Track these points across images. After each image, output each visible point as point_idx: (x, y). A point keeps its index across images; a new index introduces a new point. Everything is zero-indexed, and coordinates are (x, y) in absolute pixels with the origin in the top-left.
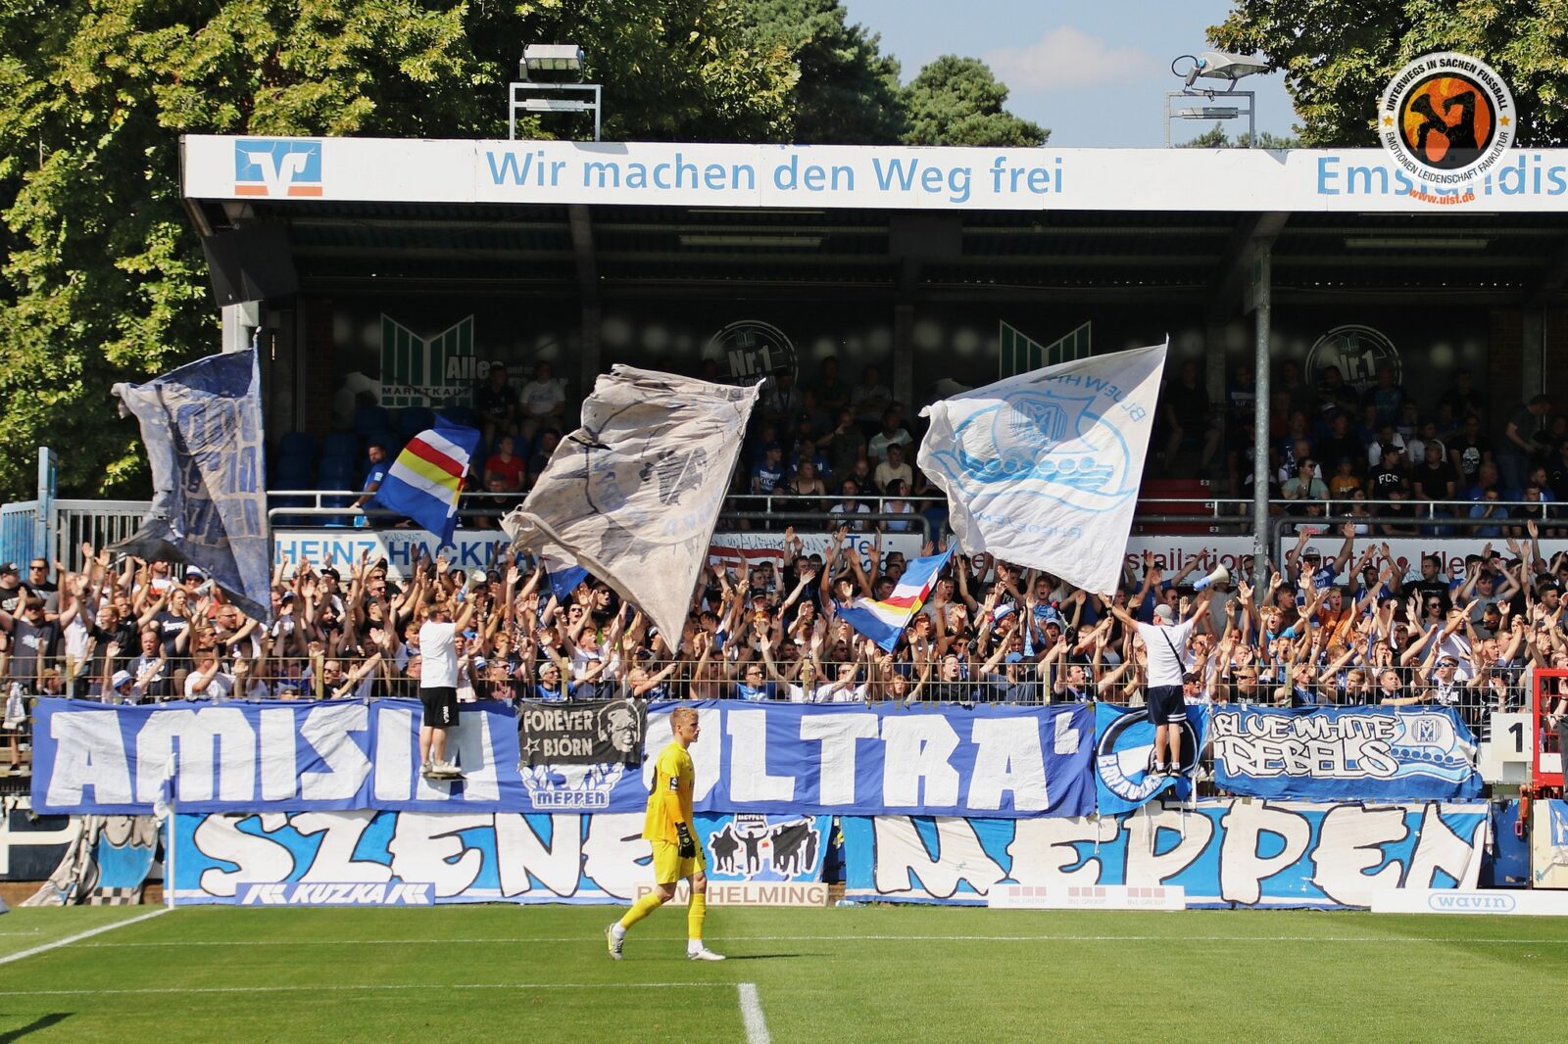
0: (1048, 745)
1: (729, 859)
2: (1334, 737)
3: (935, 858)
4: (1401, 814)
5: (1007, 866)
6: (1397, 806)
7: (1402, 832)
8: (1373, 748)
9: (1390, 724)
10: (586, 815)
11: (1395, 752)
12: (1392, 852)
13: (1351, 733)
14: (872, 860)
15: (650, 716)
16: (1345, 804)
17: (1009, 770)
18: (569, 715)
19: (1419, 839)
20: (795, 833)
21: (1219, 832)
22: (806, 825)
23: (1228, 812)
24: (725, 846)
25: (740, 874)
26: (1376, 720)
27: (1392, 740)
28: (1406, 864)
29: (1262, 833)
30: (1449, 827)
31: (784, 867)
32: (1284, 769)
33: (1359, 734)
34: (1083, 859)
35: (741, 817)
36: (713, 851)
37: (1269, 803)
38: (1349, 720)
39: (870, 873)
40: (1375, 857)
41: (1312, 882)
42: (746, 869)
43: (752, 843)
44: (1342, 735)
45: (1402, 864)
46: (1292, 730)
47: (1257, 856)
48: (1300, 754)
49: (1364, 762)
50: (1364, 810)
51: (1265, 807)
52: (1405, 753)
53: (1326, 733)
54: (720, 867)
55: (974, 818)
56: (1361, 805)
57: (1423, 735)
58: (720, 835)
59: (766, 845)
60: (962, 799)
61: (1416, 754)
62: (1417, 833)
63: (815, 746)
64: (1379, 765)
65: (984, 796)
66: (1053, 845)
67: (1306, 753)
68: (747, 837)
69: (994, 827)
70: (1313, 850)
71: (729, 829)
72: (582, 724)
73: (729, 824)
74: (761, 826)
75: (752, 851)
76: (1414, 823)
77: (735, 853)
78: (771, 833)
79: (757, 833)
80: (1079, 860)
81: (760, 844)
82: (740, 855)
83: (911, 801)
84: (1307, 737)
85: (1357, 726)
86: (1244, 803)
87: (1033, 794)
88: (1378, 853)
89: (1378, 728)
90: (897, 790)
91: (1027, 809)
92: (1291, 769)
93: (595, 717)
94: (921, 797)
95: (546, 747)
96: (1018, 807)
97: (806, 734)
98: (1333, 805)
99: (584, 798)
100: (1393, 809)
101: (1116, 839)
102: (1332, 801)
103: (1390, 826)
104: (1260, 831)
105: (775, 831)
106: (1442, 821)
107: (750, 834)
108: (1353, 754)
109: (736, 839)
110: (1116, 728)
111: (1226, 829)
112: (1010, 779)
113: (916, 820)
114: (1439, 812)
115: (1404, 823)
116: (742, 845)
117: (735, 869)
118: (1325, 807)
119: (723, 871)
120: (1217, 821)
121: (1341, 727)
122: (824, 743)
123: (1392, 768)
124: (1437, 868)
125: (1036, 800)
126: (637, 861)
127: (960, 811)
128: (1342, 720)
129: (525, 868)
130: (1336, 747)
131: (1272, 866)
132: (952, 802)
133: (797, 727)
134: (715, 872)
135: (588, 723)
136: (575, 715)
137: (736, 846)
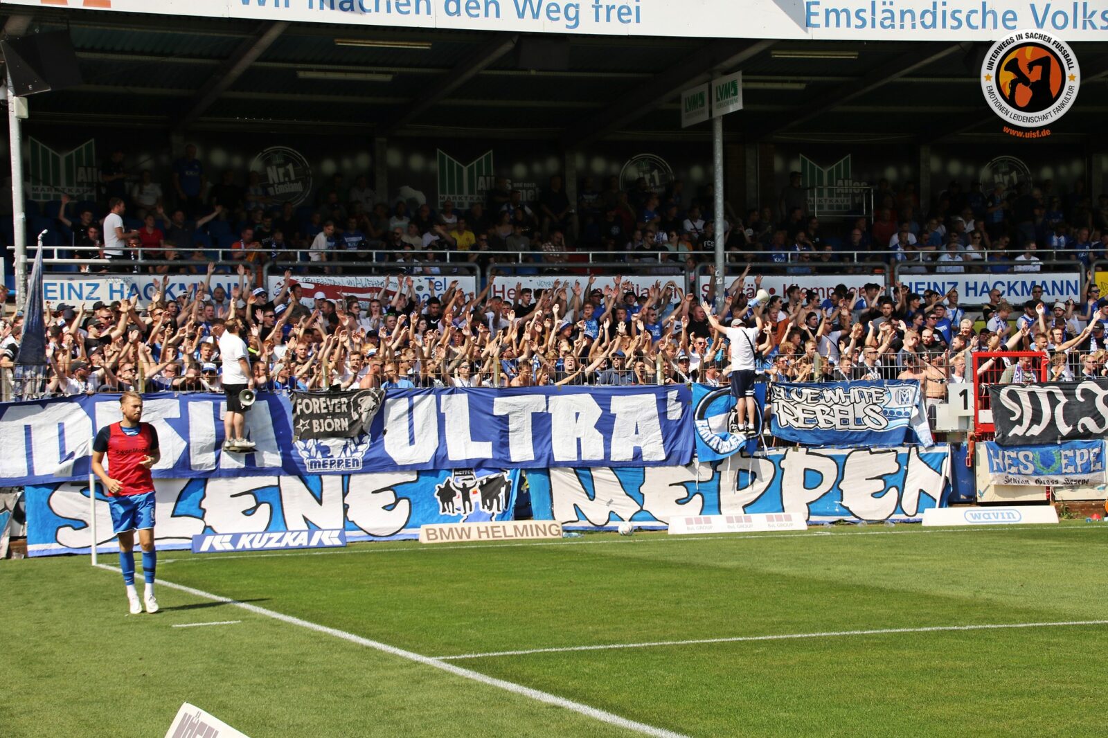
0: (663, 415)
1: (450, 503)
2: (848, 403)
3: (592, 497)
4: (894, 455)
5: (640, 502)
6: (891, 449)
7: (895, 468)
8: (871, 410)
9: (881, 393)
10: (346, 476)
11: (885, 412)
12: (891, 481)
13: (858, 400)
14: (549, 500)
15: (389, 400)
16: (859, 449)
17: (637, 432)
18: (331, 401)
19: (907, 471)
20: (496, 483)
21: (779, 472)
22: (503, 477)
23: (784, 457)
24: (447, 495)
25: (459, 514)
26: (872, 391)
27: (884, 404)
28: (900, 488)
29: (808, 472)
30: (925, 463)
31: (490, 508)
32: (817, 425)
33: (863, 399)
34: (691, 494)
36: (438, 498)
37: (810, 450)
38: (856, 390)
39: (549, 510)
40: (879, 485)
41: (841, 504)
42: (463, 511)
43: (465, 491)
44: (852, 401)
45: (897, 489)
46: (822, 397)
47: (805, 488)
48: (828, 414)
49: (866, 420)
50: (871, 453)
51: (808, 453)
52: (892, 413)
53: (843, 400)
54: (444, 510)
55: (616, 467)
56: (869, 449)
57: (902, 400)
58: (443, 486)
59: (475, 492)
60: (607, 455)
61: (900, 413)
62: (905, 468)
63: (504, 420)
64: (875, 422)
65: (622, 451)
66: (671, 485)
67: (832, 413)
68: (462, 487)
69: (630, 473)
70: (840, 482)
71: (449, 482)
72: (340, 408)
73: (449, 478)
74: (471, 479)
75: (466, 498)
76: (902, 460)
77: (454, 499)
78: (479, 484)
79: (469, 484)
80: (688, 495)
81: (471, 491)
82: (458, 500)
83: (573, 457)
84: (832, 403)
85: (861, 395)
86: (794, 450)
87: (654, 449)
88: (881, 482)
89: (874, 396)
90: (563, 450)
91: (651, 460)
92: (822, 424)
93: (349, 403)
94: (579, 453)
95: (315, 426)
96: (645, 459)
97: (497, 411)
98: (850, 450)
99: (344, 463)
100: (889, 451)
101: (712, 479)
102: (851, 448)
103: (887, 464)
104: (806, 470)
105: (482, 482)
106: (921, 459)
107: (464, 485)
108: (860, 415)
109: (454, 488)
110: (706, 401)
111: (783, 469)
112: (638, 439)
113: (578, 471)
114: (918, 453)
115: (896, 461)
116: (459, 493)
117: (455, 510)
118: (846, 452)
119: (447, 513)
120: (777, 462)
121: (851, 395)
122: (511, 417)
123: (884, 423)
124: (921, 491)
125: (656, 453)
126: (384, 508)
127: (606, 462)
128: (852, 391)
129: (304, 517)
130: (850, 409)
131: (815, 494)
132: (600, 456)
133: (492, 405)
134: (441, 513)
135: (344, 408)
136: (335, 401)
137: (454, 494)
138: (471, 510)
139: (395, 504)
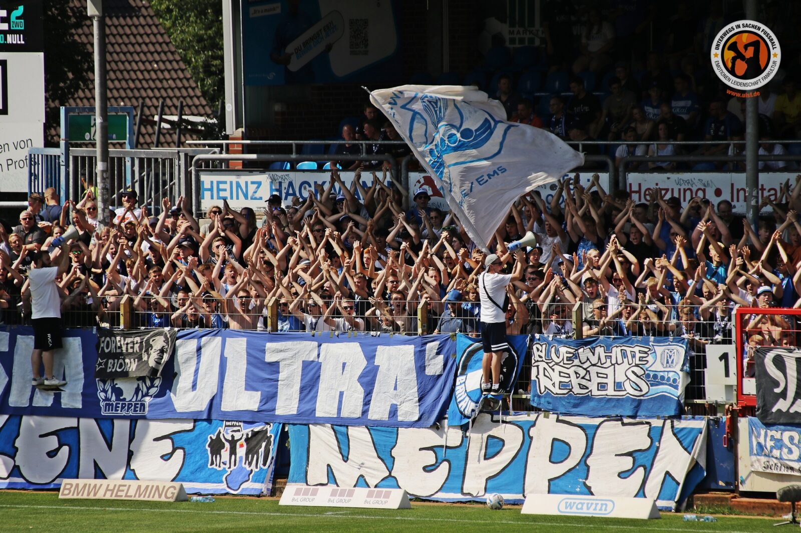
0: (421, 368)
1: (218, 456)
2: (608, 364)
3: (346, 459)
4: (647, 427)
5: (390, 466)
6: (645, 420)
7: (645, 443)
8: (633, 372)
9: (646, 353)
10: (134, 421)
11: (648, 376)
12: (640, 459)
13: (620, 361)
14: (305, 459)
15: (179, 341)
16: (610, 418)
17: (395, 388)
18: (125, 340)
19: (658, 448)
20: (260, 436)
21: (527, 440)
22: (266, 431)
23: (534, 424)
24: (216, 446)
25: (224, 468)
26: (637, 349)
27: (647, 366)
28: (648, 466)
29: (556, 442)
30: (678, 439)
31: (250, 464)
32: (571, 390)
33: (626, 360)
34: (439, 461)
35: (228, 423)
36: (209, 449)
37: (561, 418)
38: (620, 348)
39: (303, 470)
40: (628, 463)
41: (585, 483)
42: (228, 465)
43: (233, 443)
44: (614, 362)
45: (645, 469)
46: (576, 358)
47: (550, 461)
48: (583, 378)
49: (627, 385)
50: (623, 424)
51: (558, 421)
52: (655, 376)
53: (603, 360)
54: (212, 464)
55: (373, 427)
56: (621, 420)
57: (668, 362)
58: (214, 438)
59: (242, 446)
60: (365, 412)
61: (663, 378)
62: (657, 444)
63: (274, 367)
64: (635, 387)
65: (378, 411)
66: (421, 449)
67: (587, 377)
68: (230, 439)
69: (383, 434)
70: (588, 456)
71: (220, 432)
72: (132, 348)
73: (220, 428)
74: (239, 431)
75: (233, 451)
76: (655, 435)
77: (223, 451)
78: (245, 436)
79: (237, 436)
80: (436, 462)
81: (238, 444)
82: (225, 454)
83: (333, 413)
84: (588, 364)
85: (624, 355)
86: (545, 417)
87: (410, 410)
88: (630, 459)
89: (638, 355)
90: (325, 407)
91: (406, 420)
92: (577, 390)
93: (141, 343)
94: (339, 409)
95: (109, 365)
96: (400, 419)
97: (269, 358)
98: (602, 419)
99: (133, 407)
100: (642, 423)
101: (461, 445)
102: (603, 416)
103: (638, 437)
104: (554, 440)
105: (247, 435)
106: (675, 434)
107: (233, 437)
108: (621, 378)
109: (223, 440)
111: (531, 438)
112: (396, 395)
113: (335, 427)
114: (672, 427)
115: (649, 435)
116: (227, 445)
117: (221, 464)
118: (597, 421)
119: (214, 466)
120: (526, 429)
121: (613, 355)
122: (281, 364)
123: (645, 388)
124: (667, 473)
125: (412, 414)
126: (162, 457)
127: (363, 420)
128: (614, 349)
129: (95, 462)
130: (610, 372)
131: (559, 469)
132: (358, 414)
133: (264, 351)
134: (209, 467)
135: (137, 347)
136: (129, 340)
137: (223, 446)
138: (235, 465)
139: (172, 454)
